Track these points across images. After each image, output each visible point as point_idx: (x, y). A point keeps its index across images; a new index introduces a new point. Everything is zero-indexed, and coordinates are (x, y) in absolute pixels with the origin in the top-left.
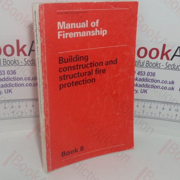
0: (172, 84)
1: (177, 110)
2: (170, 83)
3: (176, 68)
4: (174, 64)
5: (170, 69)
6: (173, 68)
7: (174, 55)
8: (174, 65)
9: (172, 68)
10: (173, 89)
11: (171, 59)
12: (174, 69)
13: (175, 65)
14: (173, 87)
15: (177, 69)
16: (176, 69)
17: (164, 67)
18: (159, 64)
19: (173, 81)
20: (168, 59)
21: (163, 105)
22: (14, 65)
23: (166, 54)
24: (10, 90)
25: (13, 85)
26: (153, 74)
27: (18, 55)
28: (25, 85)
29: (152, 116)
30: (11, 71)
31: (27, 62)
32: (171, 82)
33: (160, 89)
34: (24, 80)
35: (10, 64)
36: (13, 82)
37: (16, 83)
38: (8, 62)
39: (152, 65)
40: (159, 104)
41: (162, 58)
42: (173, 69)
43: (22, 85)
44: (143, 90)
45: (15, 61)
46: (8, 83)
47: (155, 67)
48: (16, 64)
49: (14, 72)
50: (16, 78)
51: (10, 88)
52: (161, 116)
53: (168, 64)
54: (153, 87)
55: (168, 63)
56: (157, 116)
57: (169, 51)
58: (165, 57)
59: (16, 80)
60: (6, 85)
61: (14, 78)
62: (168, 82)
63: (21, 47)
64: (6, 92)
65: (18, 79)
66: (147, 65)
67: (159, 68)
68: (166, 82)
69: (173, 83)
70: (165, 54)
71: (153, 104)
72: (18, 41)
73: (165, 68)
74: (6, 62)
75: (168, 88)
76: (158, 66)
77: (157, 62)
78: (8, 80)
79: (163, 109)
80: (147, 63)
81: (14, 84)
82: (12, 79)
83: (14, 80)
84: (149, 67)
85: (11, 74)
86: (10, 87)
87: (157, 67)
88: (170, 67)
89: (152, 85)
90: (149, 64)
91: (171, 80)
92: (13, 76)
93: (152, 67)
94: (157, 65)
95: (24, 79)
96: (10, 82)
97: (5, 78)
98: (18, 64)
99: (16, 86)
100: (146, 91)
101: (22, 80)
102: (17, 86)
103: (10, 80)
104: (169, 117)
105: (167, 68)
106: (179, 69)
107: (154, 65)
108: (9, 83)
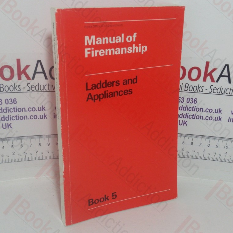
0: (219, 113)
1: (226, 147)
2: (216, 112)
3: (223, 92)
4: (221, 86)
5: (216, 93)
6: (220, 92)
7: (221, 76)
8: (220, 88)
9: (218, 92)
10: (220, 119)
11: (217, 81)
12: (221, 94)
13: (222, 89)
14: (220, 116)
15: (225, 94)
16: (223, 94)
17: (207, 92)
18: (201, 87)
19: (220, 109)
20: (213, 80)
21: (208, 140)
22: (14, 91)
23: (210, 74)
24: (9, 125)
25: (13, 118)
26: (194, 101)
27: (20, 78)
28: (29, 117)
29: (194, 155)
30: (11, 100)
31: (31, 87)
32: (218, 110)
33: (204, 119)
34: (27, 111)
35: (9, 91)
36: (13, 114)
37: (17, 116)
38: (7, 88)
39: (193, 88)
40: (203, 140)
41: (205, 80)
42: (219, 94)
43: (25, 117)
44: (182, 121)
45: (16, 86)
46: (6, 115)
47: (196, 92)
48: (17, 91)
49: (14, 101)
50: (16, 109)
51: (9, 122)
52: (206, 155)
53: (212, 88)
54: (194, 117)
55: (212, 86)
56: (201, 154)
57: (214, 70)
58: (208, 78)
59: (17, 112)
60: (4, 118)
61: (14, 108)
62: (214, 111)
63: (22, 68)
64: (4, 127)
65: (20, 110)
66: (186, 89)
67: (201, 92)
68: (211, 111)
69: (220, 111)
70: (208, 74)
71: (195, 139)
72: (18, 61)
73: (209, 92)
74: (4, 87)
75: (214, 119)
76: (201, 89)
77: (199, 85)
78: (6, 112)
79: (209, 145)
80: (186, 87)
81: (15, 116)
82: (11, 110)
83: (15, 112)
84: (188, 91)
85: (10, 103)
86: (9, 120)
87: (199, 92)
88: (215, 91)
89: (193, 115)
90: (189, 87)
91: (217, 108)
92: (13, 106)
93: (192, 91)
94: (199, 89)
95: (27, 109)
96: (9, 114)
97: (3, 109)
98: (19, 90)
99: (17, 120)
100: (185, 123)
101: (25, 111)
102: (19, 119)
103: (9, 111)
104: (217, 156)
105: (212, 93)
106: (227, 93)
107: (195, 89)
108: (8, 116)
